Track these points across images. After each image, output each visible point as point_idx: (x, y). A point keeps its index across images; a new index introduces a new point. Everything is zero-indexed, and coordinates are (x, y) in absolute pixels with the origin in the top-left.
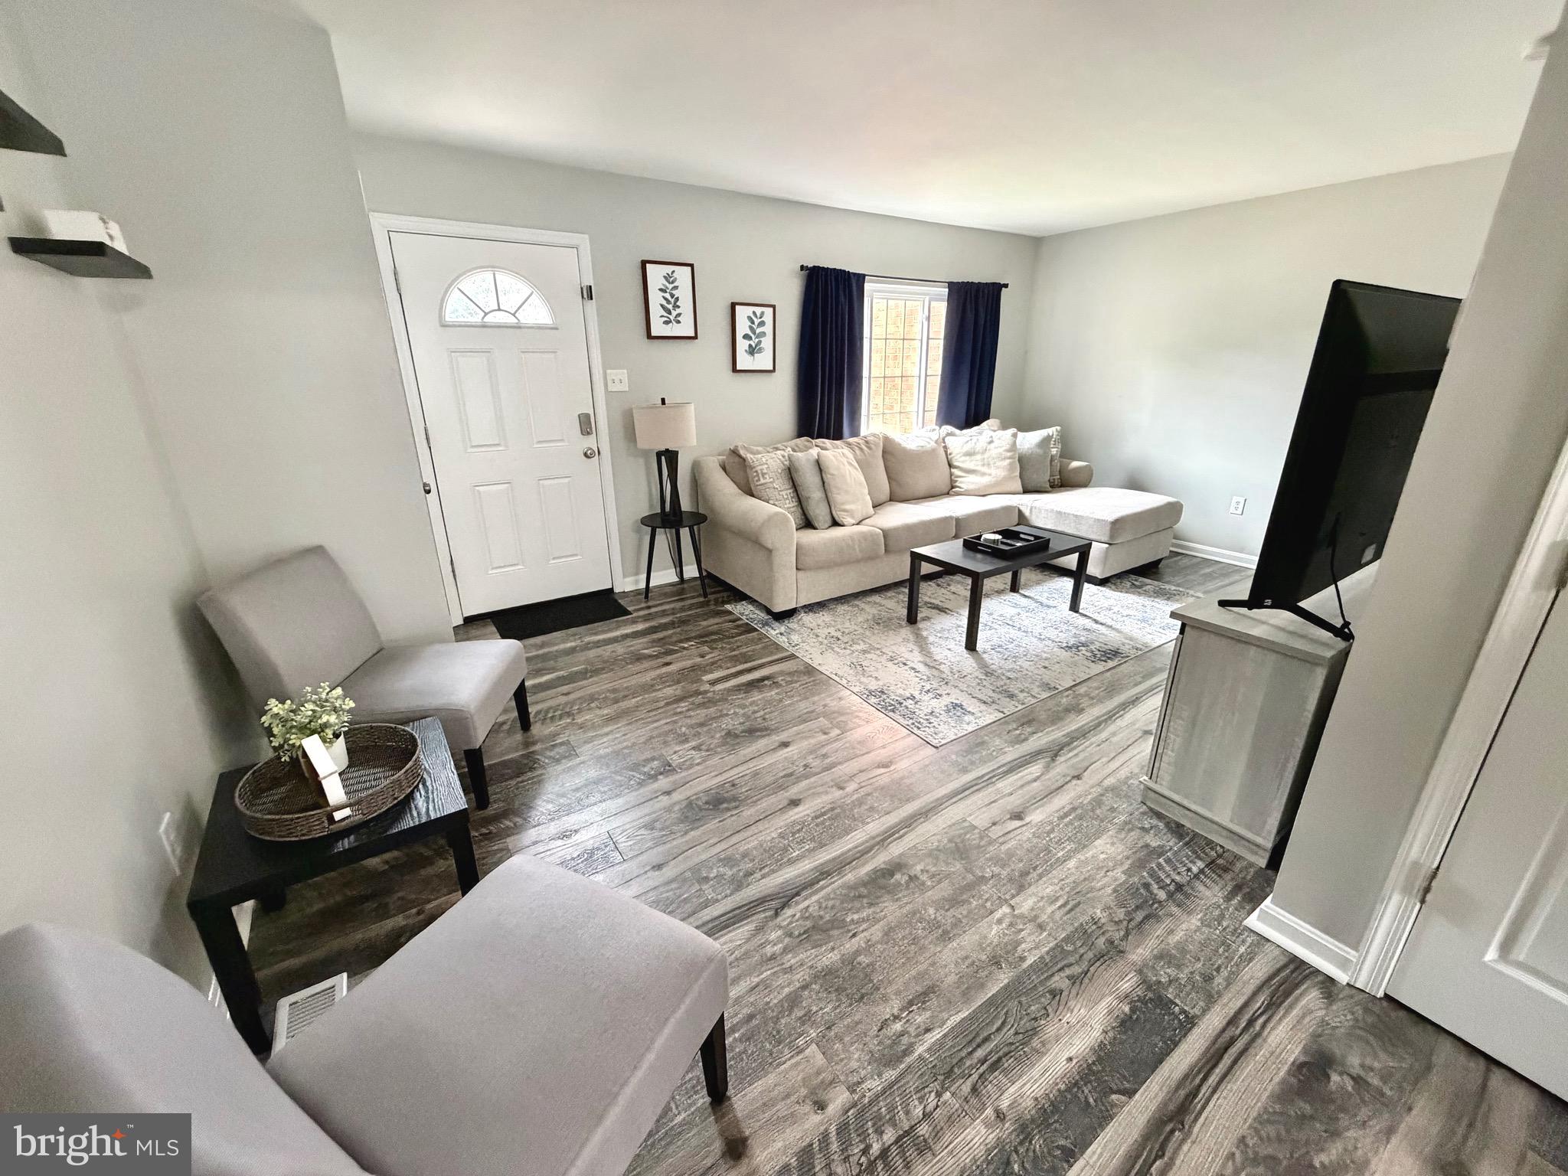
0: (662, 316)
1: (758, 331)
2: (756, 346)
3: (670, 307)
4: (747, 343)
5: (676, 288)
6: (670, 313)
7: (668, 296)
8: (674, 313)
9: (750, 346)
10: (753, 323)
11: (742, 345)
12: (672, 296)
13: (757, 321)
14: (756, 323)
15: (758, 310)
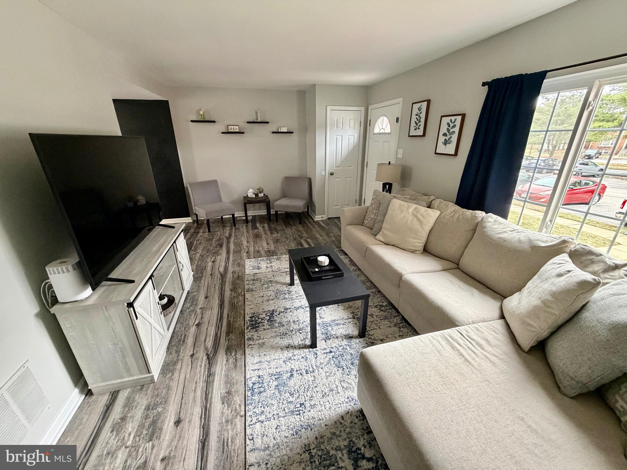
0: (415, 127)
1: (451, 131)
2: (448, 140)
3: (418, 122)
4: (444, 138)
5: (421, 113)
6: (417, 125)
7: (418, 117)
9: (445, 139)
10: (449, 126)
11: (442, 139)
12: (419, 116)
13: (451, 125)
14: (451, 127)
15: (453, 118)
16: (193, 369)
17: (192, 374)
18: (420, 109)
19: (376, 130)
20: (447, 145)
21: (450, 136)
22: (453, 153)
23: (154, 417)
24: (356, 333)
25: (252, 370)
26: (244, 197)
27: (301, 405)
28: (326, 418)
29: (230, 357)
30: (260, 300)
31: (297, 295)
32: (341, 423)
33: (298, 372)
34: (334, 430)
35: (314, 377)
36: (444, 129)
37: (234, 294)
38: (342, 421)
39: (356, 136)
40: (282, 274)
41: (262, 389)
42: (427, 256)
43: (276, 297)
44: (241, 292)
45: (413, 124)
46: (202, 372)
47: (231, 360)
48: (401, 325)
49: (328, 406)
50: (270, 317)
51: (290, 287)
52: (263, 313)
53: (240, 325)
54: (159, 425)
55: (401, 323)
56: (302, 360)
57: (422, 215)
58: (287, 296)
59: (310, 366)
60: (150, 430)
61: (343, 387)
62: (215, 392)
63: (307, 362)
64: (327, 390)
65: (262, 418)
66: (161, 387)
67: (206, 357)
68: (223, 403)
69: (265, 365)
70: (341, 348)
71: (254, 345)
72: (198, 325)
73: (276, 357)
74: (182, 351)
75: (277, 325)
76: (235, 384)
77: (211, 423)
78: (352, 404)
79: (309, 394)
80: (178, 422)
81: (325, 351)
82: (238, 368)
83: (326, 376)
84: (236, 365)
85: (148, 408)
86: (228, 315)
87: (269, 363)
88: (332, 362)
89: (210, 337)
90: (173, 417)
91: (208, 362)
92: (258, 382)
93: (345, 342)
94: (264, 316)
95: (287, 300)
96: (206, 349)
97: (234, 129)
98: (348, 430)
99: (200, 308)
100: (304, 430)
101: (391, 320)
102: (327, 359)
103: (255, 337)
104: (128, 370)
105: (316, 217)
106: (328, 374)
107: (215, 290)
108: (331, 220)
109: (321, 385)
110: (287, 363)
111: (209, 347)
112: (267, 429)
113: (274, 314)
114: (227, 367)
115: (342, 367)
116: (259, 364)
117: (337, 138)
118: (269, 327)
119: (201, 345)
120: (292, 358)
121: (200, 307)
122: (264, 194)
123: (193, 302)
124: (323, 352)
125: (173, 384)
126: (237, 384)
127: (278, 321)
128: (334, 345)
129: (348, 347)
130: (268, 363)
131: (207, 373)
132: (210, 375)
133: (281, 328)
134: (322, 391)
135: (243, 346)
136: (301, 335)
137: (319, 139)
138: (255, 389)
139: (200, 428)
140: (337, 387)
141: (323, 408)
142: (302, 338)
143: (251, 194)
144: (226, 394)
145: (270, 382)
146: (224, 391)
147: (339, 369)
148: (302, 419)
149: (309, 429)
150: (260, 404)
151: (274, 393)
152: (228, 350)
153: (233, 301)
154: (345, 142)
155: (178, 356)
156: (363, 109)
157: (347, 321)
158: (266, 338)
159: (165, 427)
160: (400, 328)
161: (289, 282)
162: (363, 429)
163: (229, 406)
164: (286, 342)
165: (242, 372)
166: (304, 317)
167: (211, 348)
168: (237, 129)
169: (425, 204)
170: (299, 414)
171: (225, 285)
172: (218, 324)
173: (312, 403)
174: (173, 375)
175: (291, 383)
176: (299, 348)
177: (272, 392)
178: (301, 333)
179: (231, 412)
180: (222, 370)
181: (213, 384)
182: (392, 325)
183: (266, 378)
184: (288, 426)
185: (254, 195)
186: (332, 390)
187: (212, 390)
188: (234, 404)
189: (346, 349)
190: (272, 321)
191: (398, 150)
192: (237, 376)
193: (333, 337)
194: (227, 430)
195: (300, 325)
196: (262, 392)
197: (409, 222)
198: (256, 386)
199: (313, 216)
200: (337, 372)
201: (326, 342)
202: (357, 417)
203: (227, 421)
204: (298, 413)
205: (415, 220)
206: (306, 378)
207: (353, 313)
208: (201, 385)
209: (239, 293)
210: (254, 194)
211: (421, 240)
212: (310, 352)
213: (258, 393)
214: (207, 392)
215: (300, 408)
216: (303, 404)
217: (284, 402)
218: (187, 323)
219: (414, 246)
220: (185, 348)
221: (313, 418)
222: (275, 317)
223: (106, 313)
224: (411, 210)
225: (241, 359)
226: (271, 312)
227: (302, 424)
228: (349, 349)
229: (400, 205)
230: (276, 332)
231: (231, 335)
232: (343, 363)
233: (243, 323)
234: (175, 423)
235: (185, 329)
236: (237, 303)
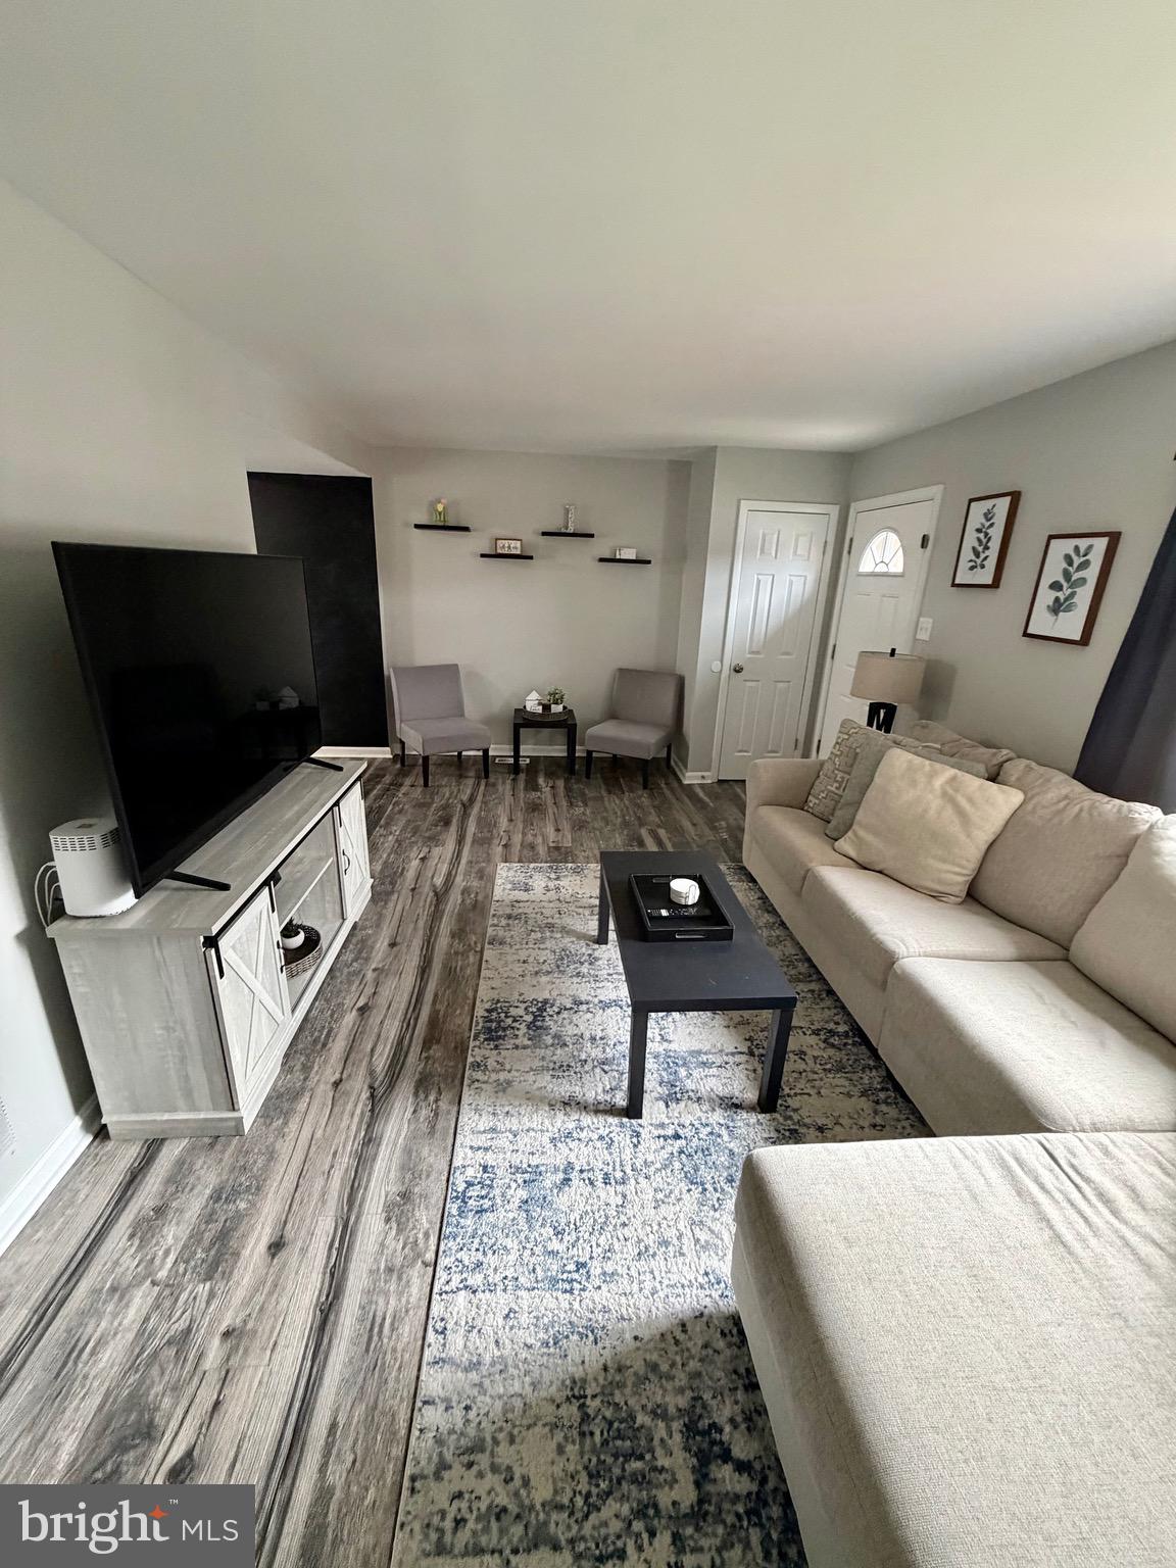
0: (971, 561)
1: (1076, 576)
2: (1066, 599)
3: (980, 549)
4: (1054, 594)
5: (992, 525)
6: (978, 556)
7: (982, 536)
8: (982, 556)
9: (1057, 599)
10: (1070, 563)
11: (1046, 597)
12: (986, 534)
13: (1077, 561)
14: (1075, 565)
15: (1083, 543)
16: (332, 1119)
17: (328, 1129)
18: (988, 516)
19: (867, 565)
20: (1061, 613)
21: (1070, 590)
22: (1077, 637)
23: (226, 1221)
24: (751, 1096)
25: (471, 1147)
26: (516, 710)
27: (580, 1266)
28: (639, 1318)
29: (423, 1104)
30: (518, 969)
31: (611, 971)
32: (677, 1342)
33: (585, 1175)
34: (654, 1357)
35: (624, 1196)
36: (1054, 570)
37: (458, 946)
38: (681, 1337)
39: (811, 577)
40: (581, 910)
41: (487, 1203)
42: (977, 913)
43: (558, 967)
44: (475, 943)
45: (967, 554)
46: (354, 1128)
47: (424, 1113)
48: (882, 1095)
49: (648, 1285)
50: (535, 1017)
51: (597, 946)
52: (519, 1004)
53: (459, 1026)
54: (233, 1243)
55: (882, 1089)
56: (598, 1144)
57: (970, 800)
58: (584, 969)
59: (618, 1164)
60: (213, 1252)
61: (697, 1241)
62: (375, 1187)
63: (611, 1154)
64: (651, 1240)
65: (476, 1280)
66: (256, 1151)
67: (368, 1094)
68: (388, 1220)
69: (503, 1141)
70: (704, 1131)
71: (485, 1082)
72: (363, 1010)
73: (534, 1125)
74: (316, 1068)
75: (549, 1040)
76: (423, 1177)
77: (352, 1266)
78: (716, 1295)
79: (602, 1241)
80: (276, 1247)
81: (662, 1132)
82: (437, 1135)
83: (656, 1201)
84: (433, 1127)
85: (216, 1196)
86: (436, 995)
87: (515, 1136)
88: (677, 1165)
89: (385, 1046)
90: (268, 1230)
91: (370, 1107)
92: (479, 1183)
93: (718, 1116)
94: (521, 1012)
95: (584, 980)
96: (371, 1073)
97: (509, 547)
98: (693, 1365)
99: (375, 970)
100: (576, 1337)
101: (855, 1077)
102: (664, 1154)
103: (491, 1063)
104: (188, 1094)
105: (688, 774)
106: (660, 1196)
107: (415, 929)
108: (726, 786)
109: (637, 1223)
110: (559, 1145)
111: (379, 1070)
112: (482, 1312)
113: (545, 1010)
114: (412, 1128)
115: (702, 1184)
116: (489, 1136)
117: (759, 581)
118: (529, 1043)
119: (361, 1061)
120: (575, 1135)
121: (373, 967)
122: (565, 708)
123: (360, 952)
124: (656, 1133)
125: (284, 1148)
126: (428, 1176)
127: (554, 1029)
128: (687, 1120)
129: (724, 1132)
130: (511, 1136)
131: (363, 1133)
132: (370, 1141)
133: (559, 1052)
134: (640, 1241)
135: (457, 1082)
136: (606, 1078)
137: (714, 581)
138: (470, 1198)
139: (324, 1274)
140: (680, 1237)
141: (635, 1287)
142: (608, 1087)
143: (532, 704)
144: (398, 1198)
145: (509, 1187)
146: (394, 1189)
147: (693, 1187)
148: (576, 1305)
149: (591, 1338)
150: (477, 1241)
151: (514, 1219)
152: (423, 1085)
153: (454, 965)
154: (781, 593)
155: (305, 1079)
156: (834, 511)
157: (731, 1059)
158: (517, 1071)
159: (246, 1253)
160: (877, 1102)
161: (596, 933)
162: (735, 1372)
163: (399, 1231)
164: (564, 1088)
165: (445, 1148)
166: (620, 1032)
167: (383, 1074)
168: (516, 548)
169: (981, 768)
170: (571, 1291)
171: (440, 922)
172: (409, 1016)
173: (609, 1267)
174: (286, 1123)
175: (562, 1201)
176: (597, 1112)
177: (511, 1215)
178: (606, 1072)
179: (403, 1248)
180: (398, 1134)
181: (372, 1167)
182: (856, 1091)
183: (503, 1176)
184: (537, 1318)
185: (541, 707)
186: (666, 1243)
187: (368, 1181)
188: (414, 1227)
189: (719, 1136)
190: (538, 1028)
191: (921, 619)
192: (432, 1158)
193: (689, 1098)
194: (387, 1294)
195: (608, 1050)
196: (486, 1211)
197: (932, 813)
198: (474, 1192)
199: (681, 770)
200: (686, 1196)
201: (667, 1106)
202: (723, 1334)
203: (390, 1270)
204: (568, 1287)
205: (949, 812)
206: (603, 1195)
207: (750, 1039)
208: (345, 1161)
209: (469, 945)
210: (539, 704)
211: (963, 867)
212: (622, 1125)
213: (477, 1212)
214: (356, 1185)
215: (576, 1276)
216: (584, 1265)
217: (537, 1250)
218: (340, 1000)
219: (940, 881)
220: (325, 1062)
221: (605, 1310)
222: (547, 1019)
223: (157, 953)
224: (938, 783)
225: (448, 1112)
226: (540, 1005)
227: (574, 1319)
228: (726, 1138)
229: (910, 768)
230: (543, 1058)
231: (435, 1047)
232: (705, 1174)
233: (468, 1021)
234: (270, 1248)
235: (332, 1016)
236: (461, 969)
